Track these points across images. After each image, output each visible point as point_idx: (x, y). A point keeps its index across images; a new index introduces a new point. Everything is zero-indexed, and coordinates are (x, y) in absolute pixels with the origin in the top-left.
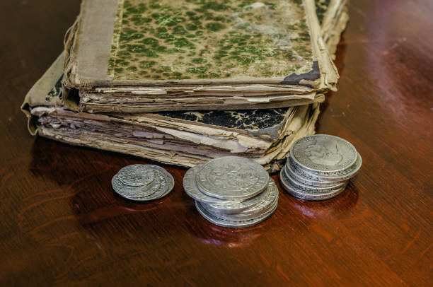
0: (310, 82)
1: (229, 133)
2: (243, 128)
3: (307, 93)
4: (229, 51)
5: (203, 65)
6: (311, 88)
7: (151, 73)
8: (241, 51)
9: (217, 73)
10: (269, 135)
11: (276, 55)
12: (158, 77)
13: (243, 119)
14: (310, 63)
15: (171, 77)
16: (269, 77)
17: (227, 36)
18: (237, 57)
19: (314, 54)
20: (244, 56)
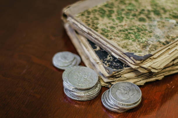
0: (135, 60)
1: (98, 61)
2: (104, 63)
4: (129, 31)
5: (111, 30)
6: (135, 63)
7: (90, 22)
8: (133, 34)
9: (109, 36)
10: (109, 71)
11: (142, 43)
12: (89, 25)
13: (109, 60)
14: (147, 53)
15: (93, 27)
16: (123, 48)
17: (139, 25)
18: (127, 35)
19: (156, 51)
20: (130, 36)
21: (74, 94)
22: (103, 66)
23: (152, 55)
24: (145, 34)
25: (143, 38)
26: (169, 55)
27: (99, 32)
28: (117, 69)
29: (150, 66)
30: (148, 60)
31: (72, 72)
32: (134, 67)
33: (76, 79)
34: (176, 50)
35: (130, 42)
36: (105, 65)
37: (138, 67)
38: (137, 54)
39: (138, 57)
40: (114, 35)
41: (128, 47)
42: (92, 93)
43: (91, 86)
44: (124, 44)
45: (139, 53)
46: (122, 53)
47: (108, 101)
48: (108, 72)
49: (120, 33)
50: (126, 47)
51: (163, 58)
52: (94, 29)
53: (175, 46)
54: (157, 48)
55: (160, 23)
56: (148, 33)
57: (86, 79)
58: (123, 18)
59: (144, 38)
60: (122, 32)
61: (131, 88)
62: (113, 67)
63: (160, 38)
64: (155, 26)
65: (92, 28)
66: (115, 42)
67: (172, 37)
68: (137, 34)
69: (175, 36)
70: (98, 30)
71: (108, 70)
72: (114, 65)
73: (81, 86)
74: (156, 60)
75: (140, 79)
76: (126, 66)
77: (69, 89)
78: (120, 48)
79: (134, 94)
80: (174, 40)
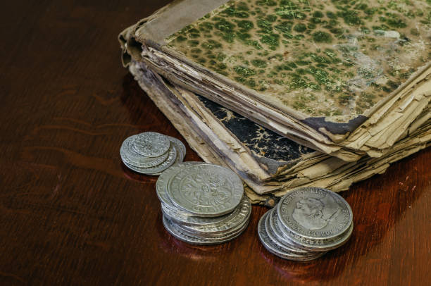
0: (330, 135)
1: (237, 145)
2: (251, 148)
3: (323, 143)
4: (300, 67)
5: (257, 69)
6: (331, 141)
7: (203, 55)
8: (309, 72)
9: (257, 82)
10: (268, 166)
11: (336, 91)
12: (202, 61)
13: (262, 140)
14: (355, 115)
15: (214, 66)
16: (297, 109)
17: (319, 51)
18: (296, 77)
19: (373, 108)
20: (306, 78)
21: (194, 231)
22: (252, 155)
23: (366, 119)
24: (338, 71)
25: (336, 81)
26: (402, 114)
27: (231, 76)
28: (287, 160)
29: (364, 145)
30: (358, 131)
31: (177, 178)
32: (328, 150)
33: (192, 194)
34: (415, 100)
35: (308, 93)
36: (256, 155)
37: (338, 149)
38: (332, 119)
39: (336, 125)
40: (268, 79)
41: (306, 104)
42: (235, 224)
43: (231, 206)
44: (297, 98)
45: (335, 117)
46: (296, 121)
47: (276, 238)
48: (267, 169)
49: (279, 73)
50: (302, 106)
51: (390, 123)
52: (218, 71)
53: (411, 92)
54: (374, 100)
55: (365, 42)
56: (344, 67)
57: (216, 191)
58: (277, 36)
59: (338, 79)
60: (284, 71)
61: (324, 201)
62: (275, 156)
63: (373, 77)
64: (354, 49)
65: (211, 68)
66: (273, 95)
67: (399, 71)
68: (318, 72)
69: (407, 68)
70: (227, 70)
71: (266, 164)
72: (276, 151)
73: (209, 209)
74: (377, 129)
75: (339, 178)
76: (306, 149)
77: (179, 219)
78: (289, 109)
79: (336, 215)
80: (407, 78)
